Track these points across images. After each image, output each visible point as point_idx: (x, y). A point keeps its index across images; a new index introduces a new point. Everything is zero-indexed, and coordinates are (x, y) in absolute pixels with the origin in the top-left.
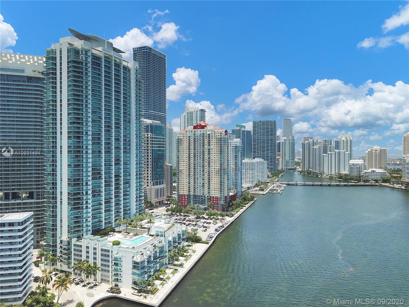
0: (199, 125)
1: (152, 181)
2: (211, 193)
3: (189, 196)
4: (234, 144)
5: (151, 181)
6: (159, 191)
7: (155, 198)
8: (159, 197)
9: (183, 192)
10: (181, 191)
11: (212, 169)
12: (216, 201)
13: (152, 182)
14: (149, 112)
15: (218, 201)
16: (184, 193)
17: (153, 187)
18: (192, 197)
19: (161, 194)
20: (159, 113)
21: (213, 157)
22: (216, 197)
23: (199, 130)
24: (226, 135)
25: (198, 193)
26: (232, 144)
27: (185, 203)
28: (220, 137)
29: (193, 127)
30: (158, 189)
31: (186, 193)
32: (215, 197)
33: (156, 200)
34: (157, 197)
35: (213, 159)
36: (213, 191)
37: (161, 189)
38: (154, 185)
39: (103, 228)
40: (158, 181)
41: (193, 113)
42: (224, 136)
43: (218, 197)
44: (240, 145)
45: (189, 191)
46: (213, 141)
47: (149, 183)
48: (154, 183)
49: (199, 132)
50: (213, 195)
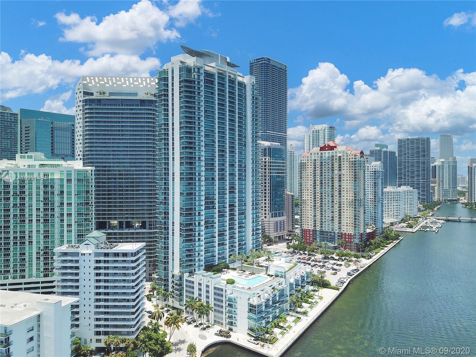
0: (327, 146)
1: (271, 212)
2: (342, 229)
3: (315, 231)
4: (372, 169)
5: (269, 212)
6: (279, 224)
7: (274, 232)
8: (279, 231)
9: (307, 226)
10: (304, 226)
11: (344, 200)
12: (349, 238)
13: (270, 214)
14: (267, 133)
15: (351, 239)
17: (272, 219)
18: (318, 233)
19: (280, 228)
20: (279, 133)
21: (345, 184)
22: (349, 234)
23: (327, 152)
24: (362, 157)
25: (326, 228)
26: (369, 168)
27: (310, 239)
28: (354, 160)
29: (319, 148)
30: (277, 222)
31: (311, 228)
32: (347, 234)
33: (276, 234)
34: (277, 231)
35: (345, 187)
36: (345, 227)
37: (280, 222)
38: (272, 217)
39: (216, 264)
40: (278, 212)
41: (320, 131)
42: (359, 159)
43: (351, 234)
44: (381, 170)
45: (315, 226)
46: (345, 165)
47: (267, 214)
48: (272, 214)
49: (327, 154)
50: (345, 232)
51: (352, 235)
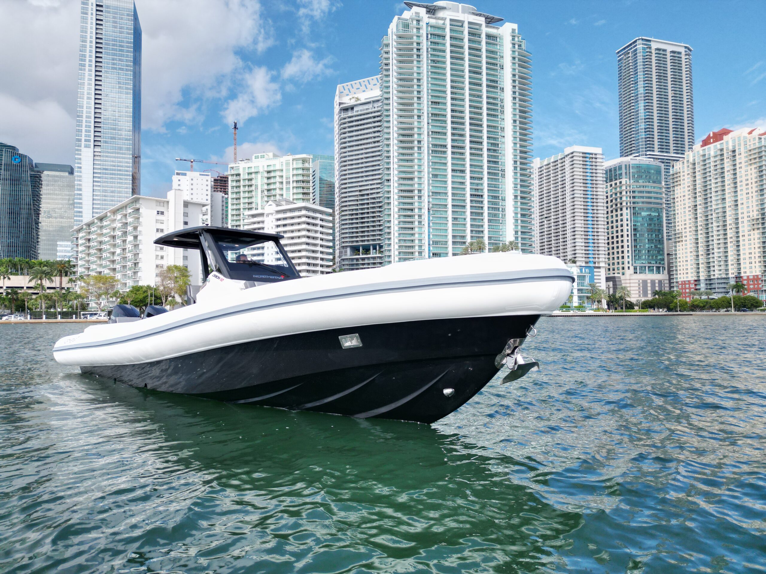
0: (711, 135)
1: (632, 265)
2: (743, 270)
3: (697, 281)
5: (630, 265)
9: (685, 275)
10: (681, 276)
13: (632, 268)
14: (646, 155)
16: (687, 277)
17: (634, 277)
18: (703, 284)
20: (673, 155)
22: (754, 276)
23: (712, 146)
25: (716, 273)
27: (689, 296)
29: (701, 144)
30: (645, 282)
31: (692, 277)
32: (751, 277)
36: (747, 265)
37: (653, 281)
38: (635, 273)
43: (757, 275)
45: (698, 273)
46: (741, 159)
47: (626, 268)
48: (635, 268)
49: (712, 149)
50: (748, 274)
51: (760, 277)
